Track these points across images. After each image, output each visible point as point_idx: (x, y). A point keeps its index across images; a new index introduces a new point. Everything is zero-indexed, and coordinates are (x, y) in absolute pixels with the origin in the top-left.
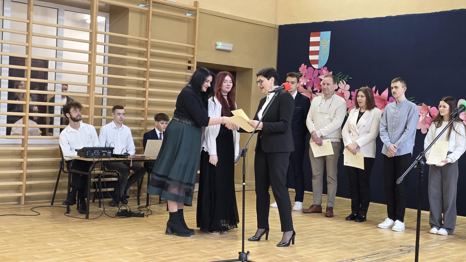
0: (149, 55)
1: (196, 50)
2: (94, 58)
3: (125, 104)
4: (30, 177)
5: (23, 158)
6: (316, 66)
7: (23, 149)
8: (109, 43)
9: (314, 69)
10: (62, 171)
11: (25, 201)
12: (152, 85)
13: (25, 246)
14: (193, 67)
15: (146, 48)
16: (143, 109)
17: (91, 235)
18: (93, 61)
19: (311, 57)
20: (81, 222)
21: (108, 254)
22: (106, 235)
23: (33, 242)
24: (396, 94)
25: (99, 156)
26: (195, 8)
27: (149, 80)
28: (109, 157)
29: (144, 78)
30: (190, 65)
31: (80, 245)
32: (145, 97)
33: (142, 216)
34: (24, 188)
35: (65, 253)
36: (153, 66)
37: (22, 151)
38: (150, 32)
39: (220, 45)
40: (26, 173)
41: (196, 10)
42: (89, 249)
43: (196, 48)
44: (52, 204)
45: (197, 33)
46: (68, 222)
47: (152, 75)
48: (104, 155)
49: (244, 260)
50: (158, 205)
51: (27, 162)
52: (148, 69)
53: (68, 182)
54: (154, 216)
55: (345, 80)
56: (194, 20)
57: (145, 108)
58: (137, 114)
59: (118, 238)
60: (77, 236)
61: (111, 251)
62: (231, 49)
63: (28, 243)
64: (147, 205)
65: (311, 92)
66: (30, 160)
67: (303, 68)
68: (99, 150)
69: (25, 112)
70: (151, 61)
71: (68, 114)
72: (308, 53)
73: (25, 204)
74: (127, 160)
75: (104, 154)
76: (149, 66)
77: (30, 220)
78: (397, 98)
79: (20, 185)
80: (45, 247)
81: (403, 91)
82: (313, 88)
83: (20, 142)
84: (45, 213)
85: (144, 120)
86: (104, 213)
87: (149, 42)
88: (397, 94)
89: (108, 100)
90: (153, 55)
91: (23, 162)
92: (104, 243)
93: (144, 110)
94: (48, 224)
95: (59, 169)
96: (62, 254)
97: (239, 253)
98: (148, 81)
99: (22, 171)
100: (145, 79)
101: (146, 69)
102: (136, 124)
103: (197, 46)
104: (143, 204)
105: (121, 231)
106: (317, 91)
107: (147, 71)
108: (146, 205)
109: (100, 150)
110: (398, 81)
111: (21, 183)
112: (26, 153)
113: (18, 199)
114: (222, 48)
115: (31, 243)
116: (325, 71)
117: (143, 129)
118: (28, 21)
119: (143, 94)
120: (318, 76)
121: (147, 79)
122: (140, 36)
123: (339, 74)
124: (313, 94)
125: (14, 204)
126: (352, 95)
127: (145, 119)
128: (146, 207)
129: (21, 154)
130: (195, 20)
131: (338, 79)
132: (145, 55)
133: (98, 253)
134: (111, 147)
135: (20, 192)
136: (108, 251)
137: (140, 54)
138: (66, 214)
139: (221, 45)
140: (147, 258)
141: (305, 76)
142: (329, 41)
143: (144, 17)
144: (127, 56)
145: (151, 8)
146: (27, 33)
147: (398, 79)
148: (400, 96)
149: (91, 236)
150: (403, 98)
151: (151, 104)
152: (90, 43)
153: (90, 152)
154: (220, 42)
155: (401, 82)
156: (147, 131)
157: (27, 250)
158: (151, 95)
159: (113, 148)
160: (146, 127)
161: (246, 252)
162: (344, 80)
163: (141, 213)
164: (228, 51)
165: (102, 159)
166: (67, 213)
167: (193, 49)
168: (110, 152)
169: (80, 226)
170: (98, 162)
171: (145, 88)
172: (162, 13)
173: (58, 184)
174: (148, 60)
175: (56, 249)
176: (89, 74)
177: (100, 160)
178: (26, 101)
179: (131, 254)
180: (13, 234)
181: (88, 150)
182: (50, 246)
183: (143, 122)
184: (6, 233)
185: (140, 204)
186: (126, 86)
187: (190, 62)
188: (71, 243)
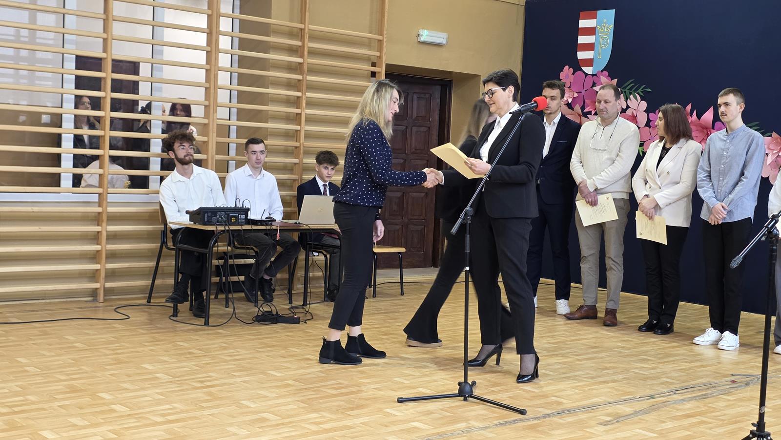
0: (306, 53)
1: (385, 44)
2: (216, 59)
3: (267, 136)
4: (112, 256)
5: (101, 226)
6: (589, 70)
7: (100, 210)
8: (239, 32)
9: (586, 75)
10: (164, 246)
11: (105, 296)
12: (311, 104)
13: (106, 368)
14: (379, 72)
15: (301, 41)
16: (297, 144)
17: (214, 352)
18: (213, 63)
19: (581, 55)
20: (196, 330)
21: (243, 383)
22: (238, 352)
23: (119, 362)
24: (726, 115)
25: (225, 222)
27: (307, 96)
28: (241, 224)
29: (298, 91)
30: (374, 69)
31: (198, 368)
32: (300, 125)
33: (297, 321)
34: (103, 274)
35: (171, 382)
36: (313, 71)
37: (99, 213)
38: (307, 14)
39: (426, 35)
40: (106, 250)
42: (211, 374)
43: (385, 40)
44: (149, 301)
45: (386, 14)
46: (176, 331)
47: (312, 87)
48: (233, 220)
49: (467, 396)
50: (323, 303)
51: (107, 231)
52: (305, 75)
53: (174, 265)
54: (317, 322)
55: (638, 94)
57: (299, 142)
58: (286, 152)
59: (257, 358)
60: (190, 353)
61: (247, 379)
62: (444, 41)
63: (110, 365)
64: (305, 304)
65: (579, 115)
66: (112, 228)
67: (566, 73)
68: (225, 212)
69: (103, 149)
70: (309, 62)
71: (172, 152)
72: (575, 47)
73: (105, 300)
74: (272, 229)
75: (233, 219)
76: (306, 72)
77: (115, 328)
78: (729, 122)
79: (97, 270)
80: (139, 371)
81: (738, 111)
82: (583, 108)
83: (95, 198)
84: (137, 316)
85: (298, 163)
86: (234, 316)
87: (306, 31)
88: (729, 115)
89: (239, 128)
90: (313, 53)
91: (101, 232)
92: (235, 365)
93: (299, 145)
94: (142, 334)
95: (160, 244)
96: (167, 382)
97: (460, 384)
98: (304, 97)
99: (98, 247)
100: (299, 94)
101: (301, 76)
102: (285, 169)
103: (385, 36)
104: (298, 302)
105: (262, 346)
106: (590, 113)
107: (303, 80)
108: (302, 303)
110: (729, 93)
111: (98, 266)
112: (105, 217)
113: (94, 293)
114: (428, 39)
115: (115, 364)
116: (604, 79)
117: (297, 178)
119: (296, 119)
120: (592, 87)
121: (302, 94)
122: (291, 21)
123: (629, 84)
124: (583, 118)
125: (87, 301)
126: (651, 119)
127: (299, 161)
128: (303, 308)
129: (97, 219)
131: (628, 92)
132: (299, 52)
133: (226, 381)
134: (244, 207)
135: (97, 282)
136: (242, 379)
137: (292, 50)
138: (172, 318)
139: (427, 36)
140: (307, 390)
141: (569, 87)
142: (612, 26)
144: (270, 54)
146: (104, 16)
147: (729, 90)
148: (733, 120)
149: (213, 353)
150: (739, 122)
151: (309, 136)
152: (207, 34)
153: (210, 215)
154: (425, 29)
155: (734, 95)
156: (304, 182)
157: (109, 376)
158: (310, 120)
159: (248, 209)
160: (302, 175)
161: (470, 381)
162: (636, 94)
163: (295, 317)
164: (439, 45)
165: (230, 226)
166: (173, 316)
167: (380, 41)
168: (243, 216)
169: (196, 337)
170: (222, 231)
171: (299, 108)
173: (159, 268)
174: (304, 60)
175: (158, 375)
176: (207, 85)
177: (227, 228)
178: (104, 130)
179: (280, 383)
180: (86, 350)
181: (207, 212)
182: (147, 369)
183: (297, 165)
184: (75, 347)
185: (293, 302)
186: (268, 106)
187: (374, 65)
188: (182, 364)
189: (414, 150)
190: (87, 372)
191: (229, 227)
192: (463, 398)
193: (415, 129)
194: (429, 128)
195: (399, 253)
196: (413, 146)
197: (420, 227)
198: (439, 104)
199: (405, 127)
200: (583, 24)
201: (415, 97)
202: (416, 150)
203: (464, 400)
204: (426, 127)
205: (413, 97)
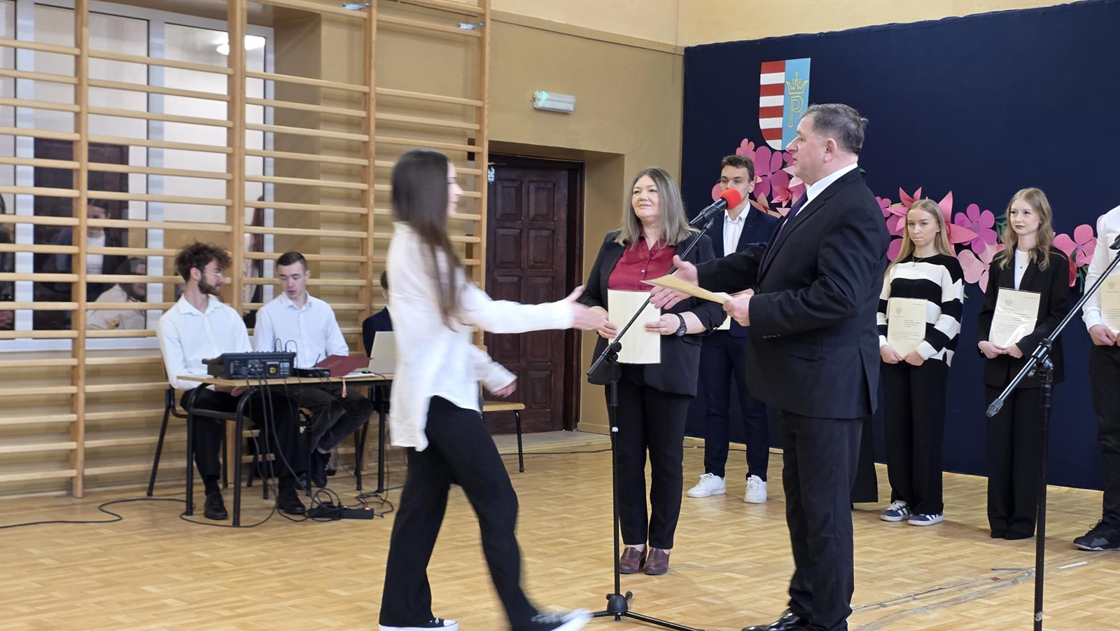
0: (373, 127)
1: (486, 112)
2: (241, 138)
3: (319, 247)
4: (93, 429)
5: (77, 385)
6: (775, 144)
7: (74, 362)
8: (275, 99)
9: (773, 151)
10: (171, 413)
11: (84, 488)
12: (381, 200)
13: (88, 594)
14: (479, 153)
15: (365, 110)
16: (363, 258)
17: (248, 564)
18: (237, 143)
19: (765, 123)
20: (221, 534)
21: (292, 608)
22: (284, 563)
23: (108, 584)
25: (260, 373)
26: (480, 10)
27: (376, 189)
28: (284, 377)
29: (363, 182)
30: (471, 148)
31: (225, 588)
32: (366, 230)
33: (369, 515)
34: (81, 456)
35: (186, 610)
36: (383, 152)
37: (73, 367)
38: (373, 70)
39: (544, 99)
40: (85, 421)
41: (483, 15)
42: (244, 597)
43: (487, 106)
44: (150, 494)
45: (487, 70)
46: (190, 536)
47: (382, 176)
48: (272, 370)
49: (619, 614)
51: (85, 393)
52: (372, 159)
56: (478, 38)
57: (367, 255)
58: (349, 270)
59: (311, 570)
60: (213, 567)
61: (298, 601)
62: (571, 108)
63: (95, 588)
64: (380, 490)
66: (92, 388)
67: (745, 148)
68: (260, 359)
70: (378, 141)
72: (756, 112)
73: (85, 495)
75: (272, 368)
76: (373, 155)
77: (101, 534)
79: (72, 451)
80: (138, 597)
82: (770, 198)
83: (67, 345)
84: (132, 517)
85: (364, 286)
87: (373, 95)
89: (278, 238)
90: (383, 127)
91: (77, 394)
92: (278, 582)
93: (367, 260)
94: (142, 542)
95: (163, 410)
96: (180, 611)
97: (609, 597)
98: (372, 191)
99: (73, 417)
100: (364, 186)
101: (367, 161)
102: (348, 294)
103: (487, 101)
104: (370, 487)
105: (318, 553)
106: (780, 205)
107: (369, 166)
108: (376, 489)
109: (263, 360)
111: (73, 445)
112: (82, 373)
113: (68, 485)
114: (548, 105)
115: (103, 587)
117: (364, 308)
118: (77, 51)
119: (362, 222)
120: (781, 168)
121: (369, 185)
122: (350, 82)
125: (57, 497)
127: (367, 282)
128: (377, 496)
129: (71, 375)
130: (481, 40)
132: (363, 126)
133: (268, 606)
134: (288, 351)
135: (72, 468)
136: (292, 602)
137: (353, 124)
138: (185, 517)
139: (547, 100)
142: (807, 82)
143: (358, 35)
144: (320, 129)
145: (374, 11)
146: (74, 80)
149: (247, 566)
151: (379, 246)
152: (228, 102)
153: (237, 364)
154: (543, 91)
157: (94, 605)
158: (381, 223)
159: (294, 355)
160: (371, 302)
161: (623, 593)
163: (367, 509)
164: (564, 113)
165: (267, 380)
166: (187, 514)
167: (480, 109)
168: (287, 365)
169: (222, 544)
171: (365, 207)
172: (402, 24)
173: (164, 445)
174: (370, 138)
175: (166, 601)
176: (230, 176)
177: (263, 383)
179: (347, 607)
180: (58, 568)
181: (232, 360)
182: (149, 593)
183: (364, 289)
184: (43, 564)
185: (363, 487)
186: (319, 204)
187: (471, 142)
188: (201, 584)
189: (532, 263)
190: (60, 601)
191: (266, 382)
192: (614, 617)
193: (532, 233)
194: (553, 231)
195: (516, 411)
196: (531, 257)
197: (544, 374)
198: (567, 196)
199: (519, 231)
200: (766, 79)
201: (532, 187)
202: (535, 262)
203: (616, 620)
204: (549, 229)
205: (529, 187)
